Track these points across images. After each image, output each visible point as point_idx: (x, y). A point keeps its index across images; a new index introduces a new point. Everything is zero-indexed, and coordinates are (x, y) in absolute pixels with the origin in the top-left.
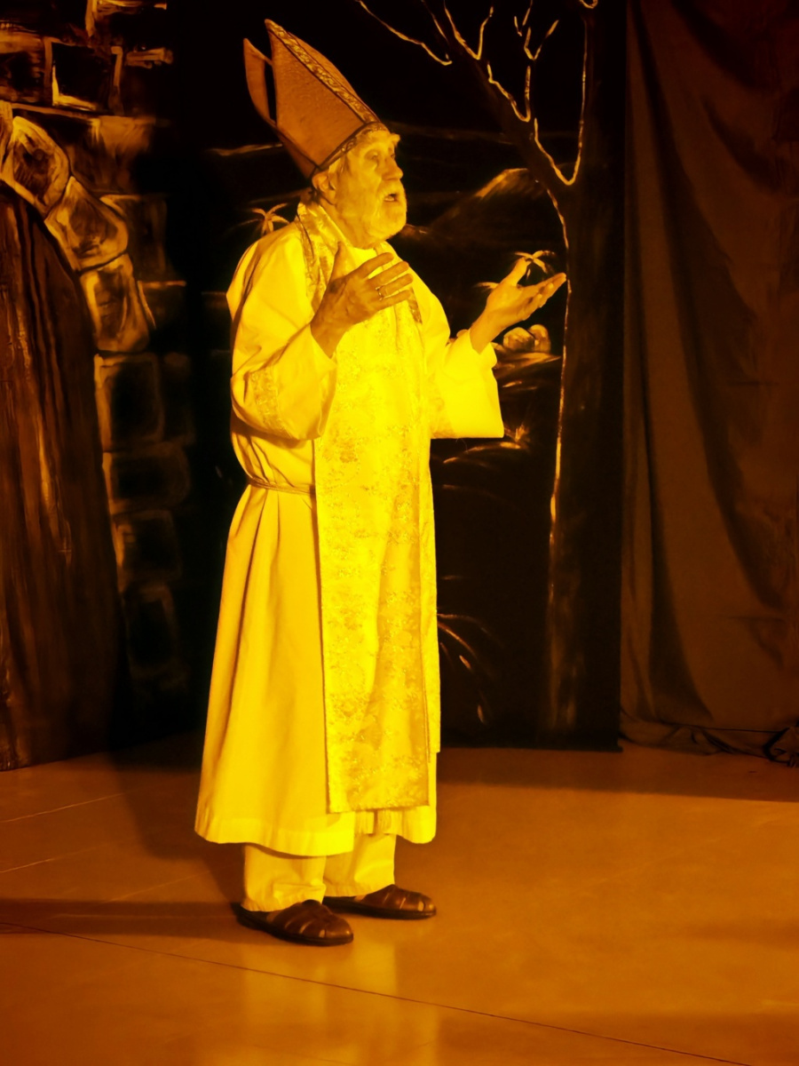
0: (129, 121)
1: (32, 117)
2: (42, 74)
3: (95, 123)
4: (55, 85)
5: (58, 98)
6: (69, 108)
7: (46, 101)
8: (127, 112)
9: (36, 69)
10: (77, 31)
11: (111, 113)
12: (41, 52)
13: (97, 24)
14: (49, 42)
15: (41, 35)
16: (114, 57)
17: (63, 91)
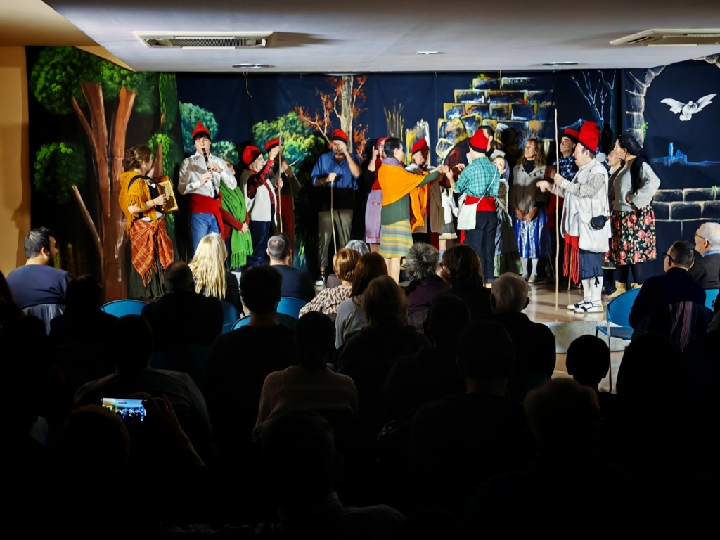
0: (537, 122)
1: (503, 123)
2: (508, 113)
3: (527, 123)
4: (513, 114)
5: (513, 117)
6: (517, 120)
7: (510, 119)
8: (537, 119)
9: (506, 112)
10: (521, 100)
11: (533, 120)
12: (508, 107)
13: (529, 98)
14: (510, 105)
15: (507, 102)
16: (533, 106)
17: (515, 115)
